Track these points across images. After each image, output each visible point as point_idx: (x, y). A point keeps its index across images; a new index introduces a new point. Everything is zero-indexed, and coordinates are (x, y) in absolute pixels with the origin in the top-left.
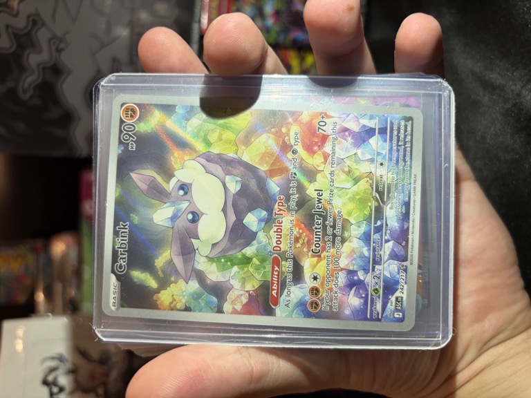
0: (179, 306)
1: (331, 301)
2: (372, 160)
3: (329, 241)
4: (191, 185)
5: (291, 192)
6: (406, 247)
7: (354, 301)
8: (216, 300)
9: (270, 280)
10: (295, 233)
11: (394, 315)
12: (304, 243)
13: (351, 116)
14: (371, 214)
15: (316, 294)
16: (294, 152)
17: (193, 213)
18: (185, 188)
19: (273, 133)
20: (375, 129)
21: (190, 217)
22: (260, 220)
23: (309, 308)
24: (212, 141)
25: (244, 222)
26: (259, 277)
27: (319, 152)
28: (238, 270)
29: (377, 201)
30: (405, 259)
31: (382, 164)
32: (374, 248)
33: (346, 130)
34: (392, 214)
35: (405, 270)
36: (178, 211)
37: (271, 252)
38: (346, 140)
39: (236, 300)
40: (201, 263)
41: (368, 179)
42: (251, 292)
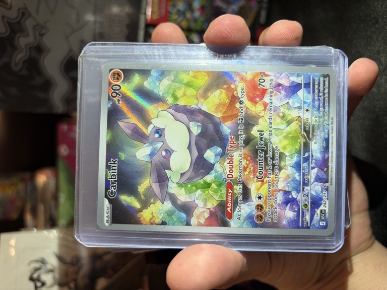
0: (158, 221)
1: (272, 214)
2: (300, 108)
3: (269, 169)
4: (164, 129)
5: (239, 133)
6: (327, 172)
7: (289, 214)
8: (184, 215)
9: (225, 199)
10: (243, 164)
11: (319, 224)
12: (250, 171)
13: (283, 74)
14: (300, 148)
15: (261, 210)
16: (241, 103)
17: (166, 151)
18: (159, 131)
19: (224, 89)
20: (301, 84)
21: (164, 153)
22: (217, 155)
23: (256, 220)
24: (179, 96)
25: (204, 156)
26: (217, 198)
27: (260, 102)
28: (201, 193)
29: (305, 138)
30: (327, 181)
31: (307, 110)
32: (303, 174)
33: (280, 85)
34: (316, 147)
35: (327, 190)
36: (155, 149)
37: (225, 178)
38: (280, 92)
39: (200, 215)
40: (173, 188)
41: (298, 121)
42: (211, 209)
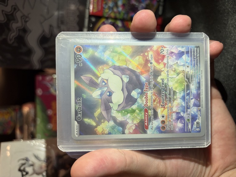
0: (105, 133)
1: (170, 125)
2: (184, 65)
3: (168, 100)
5: (151, 80)
6: (200, 101)
7: (180, 125)
8: (121, 128)
9: (144, 118)
10: (153, 98)
11: (196, 130)
12: (157, 102)
13: (174, 47)
14: (185, 88)
15: (164, 123)
16: (151, 63)
17: (109, 92)
19: (142, 56)
20: (184, 52)
21: (108, 94)
22: (138, 94)
24: (115, 61)
25: (131, 95)
26: (139, 118)
27: (162, 63)
28: (130, 115)
29: (187, 82)
30: (199, 106)
31: (188, 67)
32: (187, 102)
33: (172, 53)
34: (193, 87)
35: (200, 111)
36: (103, 91)
37: (143, 107)
38: (173, 57)
39: (130, 128)
40: (114, 113)
41: (183, 73)
42: (136, 124)
